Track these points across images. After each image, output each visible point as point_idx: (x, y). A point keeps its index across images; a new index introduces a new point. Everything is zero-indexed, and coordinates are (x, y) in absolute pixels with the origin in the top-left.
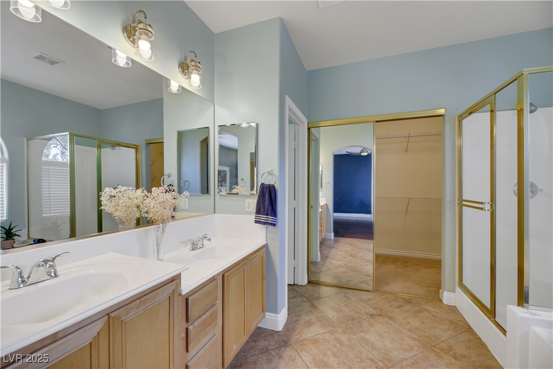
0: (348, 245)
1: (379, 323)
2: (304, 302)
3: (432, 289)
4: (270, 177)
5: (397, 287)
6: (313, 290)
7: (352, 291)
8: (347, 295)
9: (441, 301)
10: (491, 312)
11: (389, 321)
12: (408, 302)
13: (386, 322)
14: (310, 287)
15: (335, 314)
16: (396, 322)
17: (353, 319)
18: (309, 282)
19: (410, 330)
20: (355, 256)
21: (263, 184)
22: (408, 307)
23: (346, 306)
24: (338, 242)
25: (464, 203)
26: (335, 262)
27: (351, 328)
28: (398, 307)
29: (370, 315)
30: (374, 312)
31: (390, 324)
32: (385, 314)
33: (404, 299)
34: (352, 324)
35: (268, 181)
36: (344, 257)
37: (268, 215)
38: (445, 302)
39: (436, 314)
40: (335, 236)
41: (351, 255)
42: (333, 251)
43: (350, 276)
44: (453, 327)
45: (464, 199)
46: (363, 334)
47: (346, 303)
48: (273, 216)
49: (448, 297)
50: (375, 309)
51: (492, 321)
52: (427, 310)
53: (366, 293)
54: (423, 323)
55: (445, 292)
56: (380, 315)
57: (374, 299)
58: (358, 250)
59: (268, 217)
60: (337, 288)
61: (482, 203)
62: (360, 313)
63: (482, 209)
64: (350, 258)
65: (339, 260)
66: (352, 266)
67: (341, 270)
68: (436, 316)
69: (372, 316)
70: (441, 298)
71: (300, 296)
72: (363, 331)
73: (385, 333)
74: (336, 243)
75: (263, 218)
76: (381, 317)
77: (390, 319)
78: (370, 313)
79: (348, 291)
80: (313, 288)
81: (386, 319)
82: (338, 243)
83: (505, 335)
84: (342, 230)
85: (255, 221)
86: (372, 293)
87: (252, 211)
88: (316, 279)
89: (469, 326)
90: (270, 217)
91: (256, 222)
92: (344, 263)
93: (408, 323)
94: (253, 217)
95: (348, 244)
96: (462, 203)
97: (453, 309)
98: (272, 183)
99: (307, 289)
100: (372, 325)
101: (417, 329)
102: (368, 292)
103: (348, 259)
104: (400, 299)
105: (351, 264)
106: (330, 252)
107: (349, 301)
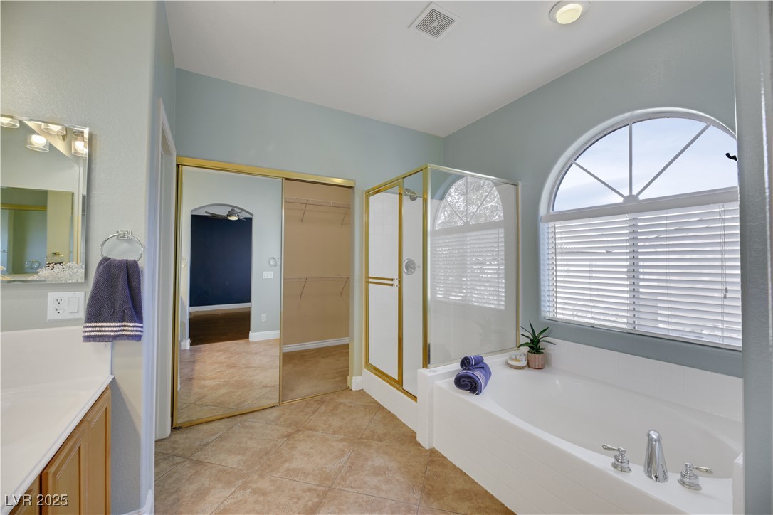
0: (220, 353)
1: (300, 441)
2: (178, 464)
3: (337, 379)
4: (125, 245)
5: (305, 389)
6: (186, 438)
7: (250, 415)
8: (247, 424)
9: (349, 389)
10: (398, 383)
11: (310, 433)
12: (321, 402)
13: (308, 436)
14: (180, 437)
15: (239, 457)
16: (317, 431)
17: (267, 453)
18: (174, 429)
19: (334, 433)
20: (235, 367)
21: (106, 260)
22: (323, 408)
23: (251, 438)
24: (201, 351)
25: (371, 280)
26: (207, 383)
27: (269, 466)
28: (314, 413)
29: (286, 436)
30: (290, 430)
31: (313, 436)
32: (304, 427)
33: (315, 401)
34: (269, 460)
35: (120, 253)
36: (219, 372)
37: (123, 322)
38: (354, 388)
39: (350, 405)
40: (191, 344)
41: (229, 366)
42: (198, 367)
43: (240, 396)
44: (368, 410)
45: (370, 276)
46: (287, 465)
47: (248, 435)
48: (135, 322)
49: (356, 382)
50: (289, 425)
51: (400, 391)
52: (341, 403)
53: (271, 410)
54: (343, 419)
55: (354, 378)
56: (298, 431)
57: (284, 414)
58: (237, 356)
59: (125, 324)
60: (226, 420)
61: (392, 280)
62: (273, 440)
63: (392, 285)
64: (230, 371)
65: (213, 379)
66: (236, 381)
67: (223, 391)
68: (351, 407)
69: (289, 436)
70: (349, 385)
71: (165, 459)
72: (286, 461)
73: (312, 450)
74: (198, 354)
75: (110, 328)
76: (300, 433)
77: (310, 430)
78: (286, 433)
79: (245, 417)
80: (185, 435)
81: (307, 432)
82: (201, 354)
83: (416, 401)
84: (203, 331)
85: (85, 337)
86: (278, 408)
87: (77, 316)
88: (186, 420)
89: (379, 404)
90: (131, 324)
91: (88, 338)
92: (222, 380)
93: (330, 426)
94: (80, 330)
95: (218, 351)
96: (368, 280)
97: (362, 393)
98: (131, 258)
99: (175, 442)
100: (293, 448)
101: (340, 428)
102: (273, 409)
103: (228, 372)
104: (312, 402)
105: (234, 379)
106: (193, 370)
107: (252, 430)
